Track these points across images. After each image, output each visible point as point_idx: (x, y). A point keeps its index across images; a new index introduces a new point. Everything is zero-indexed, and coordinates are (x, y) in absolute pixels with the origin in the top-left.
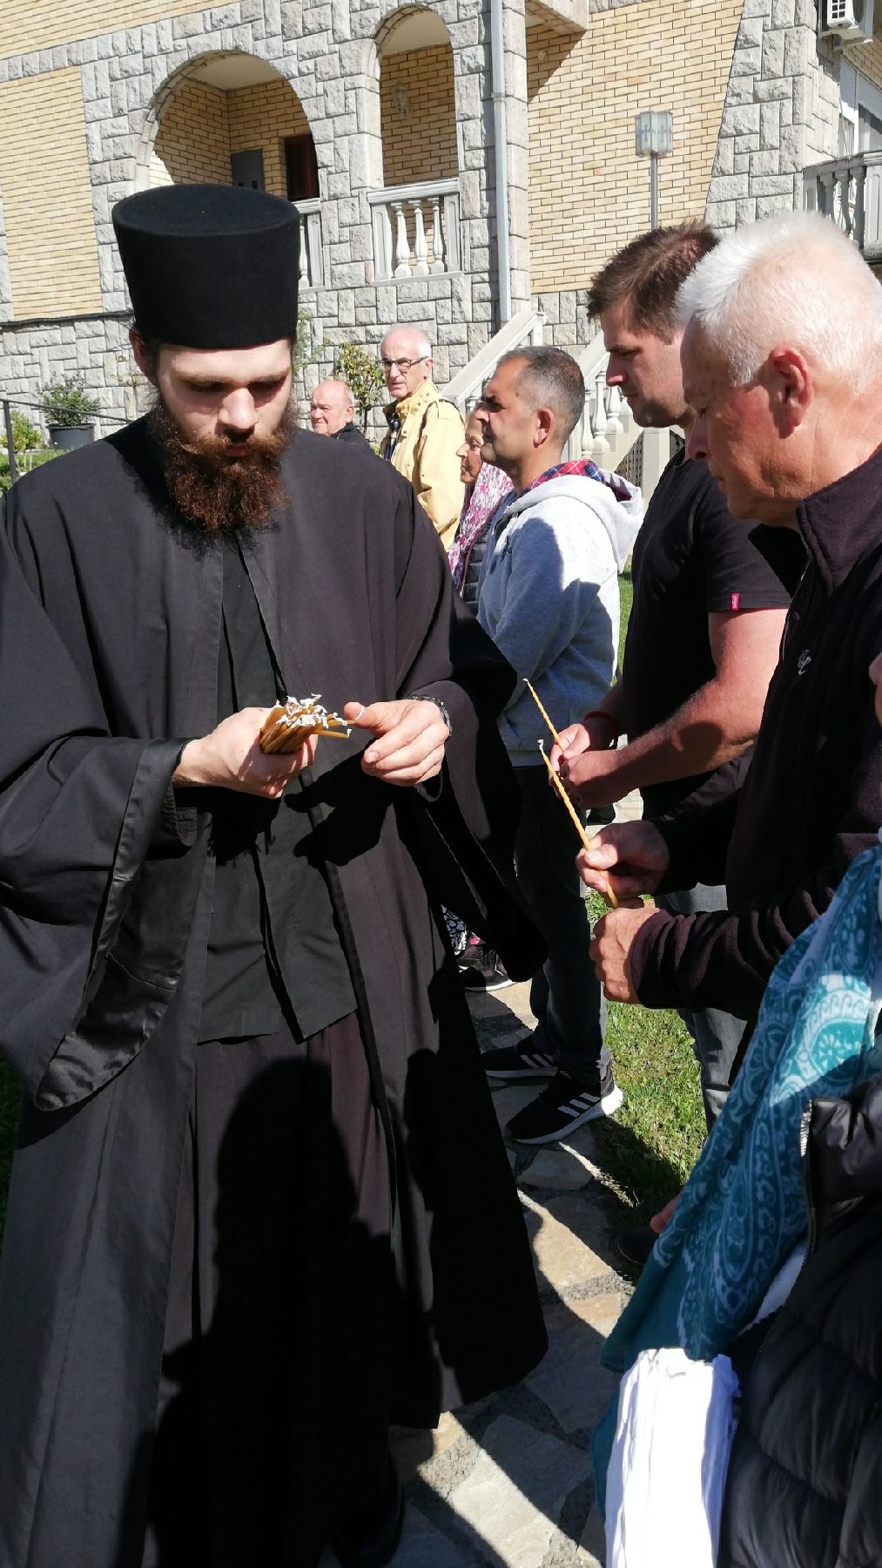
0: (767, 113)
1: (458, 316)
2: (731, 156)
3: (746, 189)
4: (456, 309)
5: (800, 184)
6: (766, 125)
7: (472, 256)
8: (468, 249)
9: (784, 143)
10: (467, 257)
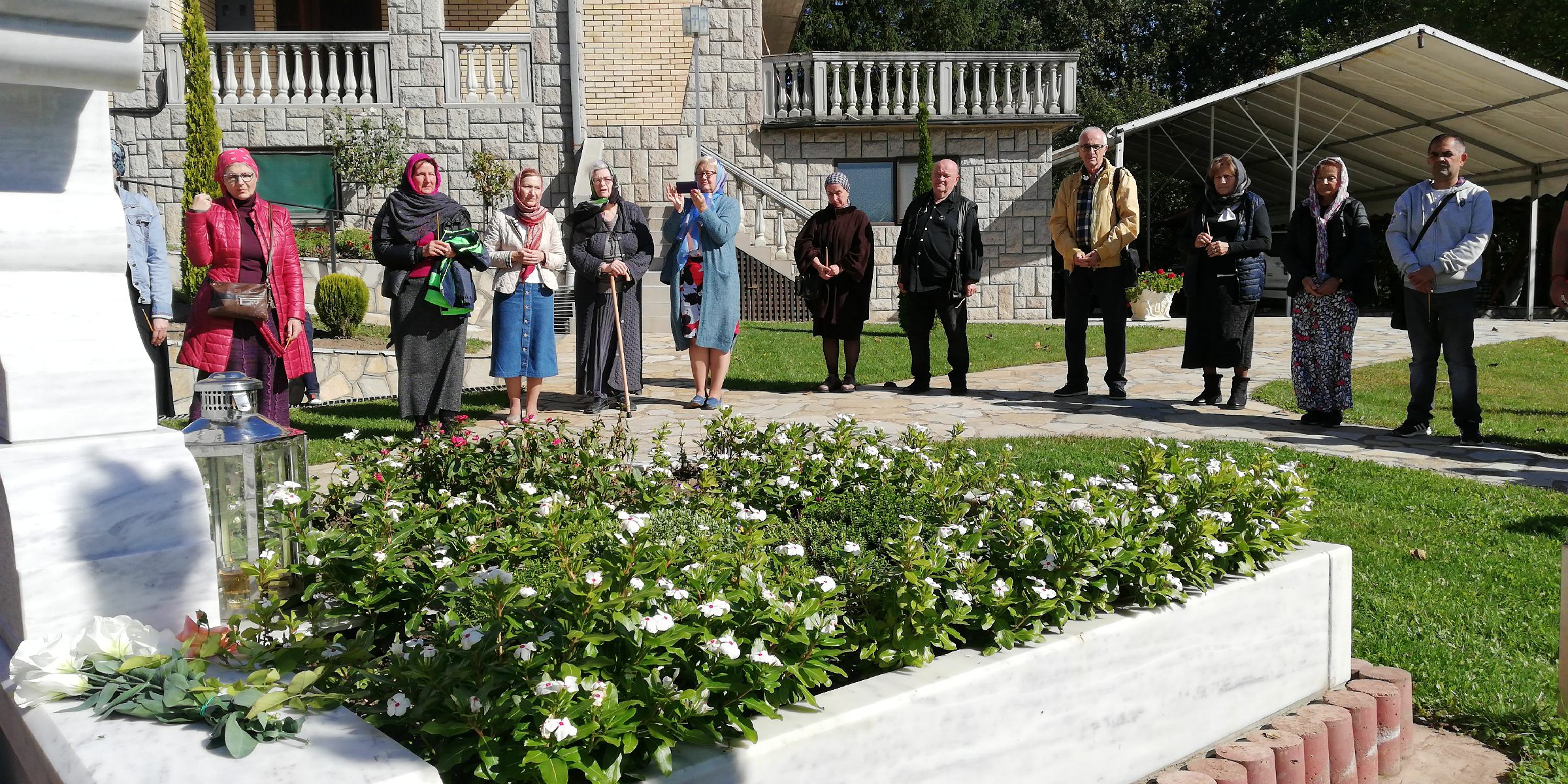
0: (734, 16)
1: (531, 138)
2: (708, 42)
3: (720, 66)
4: (529, 131)
5: (760, 67)
6: (733, 24)
7: (543, 91)
8: (539, 86)
9: (747, 38)
10: (539, 93)
